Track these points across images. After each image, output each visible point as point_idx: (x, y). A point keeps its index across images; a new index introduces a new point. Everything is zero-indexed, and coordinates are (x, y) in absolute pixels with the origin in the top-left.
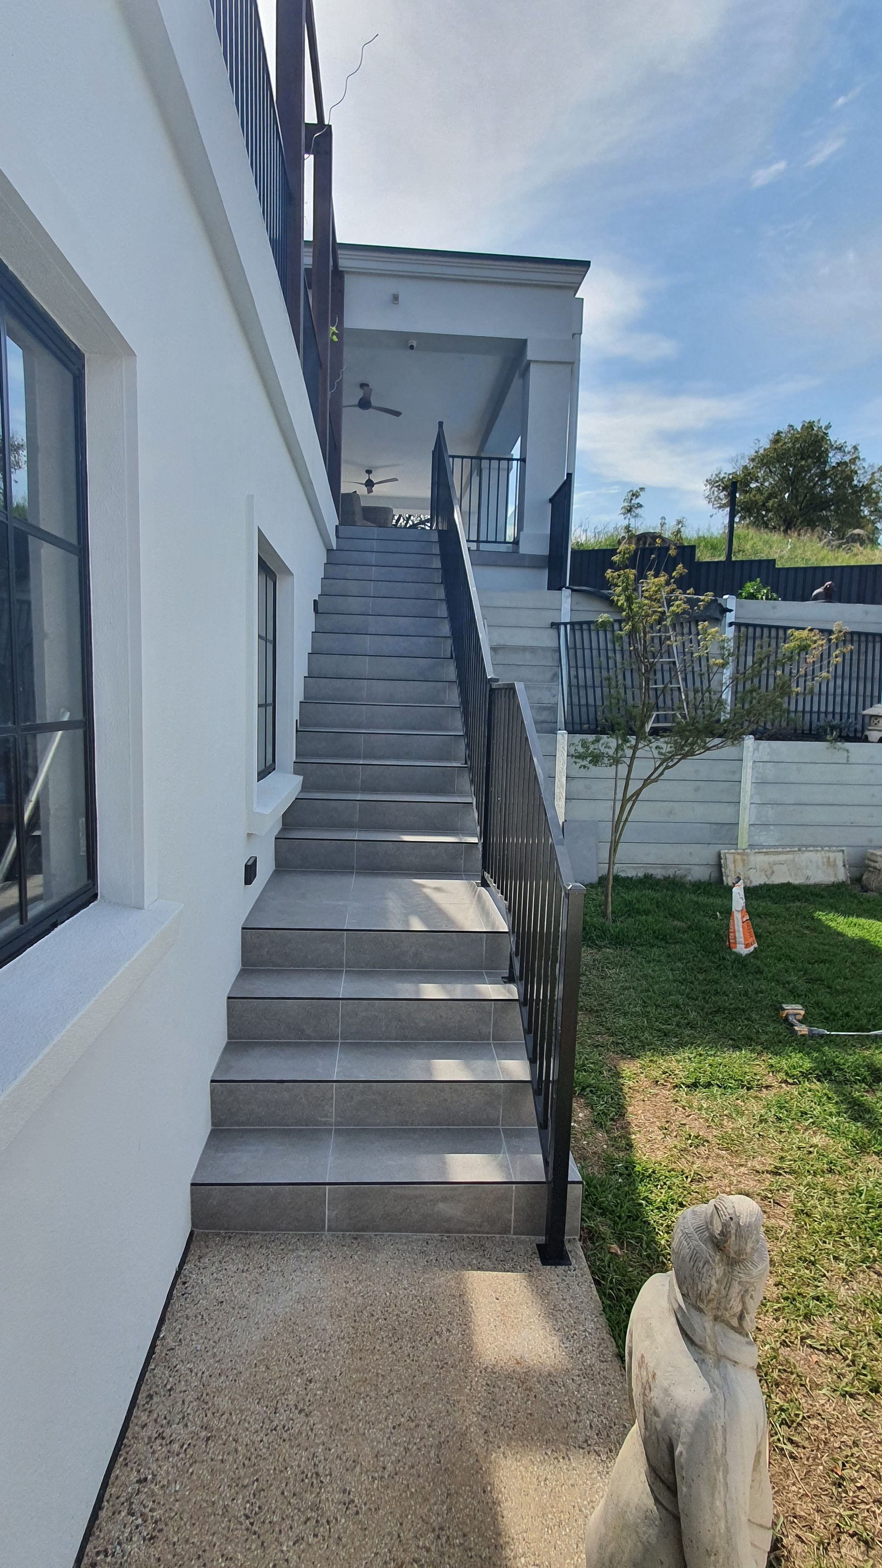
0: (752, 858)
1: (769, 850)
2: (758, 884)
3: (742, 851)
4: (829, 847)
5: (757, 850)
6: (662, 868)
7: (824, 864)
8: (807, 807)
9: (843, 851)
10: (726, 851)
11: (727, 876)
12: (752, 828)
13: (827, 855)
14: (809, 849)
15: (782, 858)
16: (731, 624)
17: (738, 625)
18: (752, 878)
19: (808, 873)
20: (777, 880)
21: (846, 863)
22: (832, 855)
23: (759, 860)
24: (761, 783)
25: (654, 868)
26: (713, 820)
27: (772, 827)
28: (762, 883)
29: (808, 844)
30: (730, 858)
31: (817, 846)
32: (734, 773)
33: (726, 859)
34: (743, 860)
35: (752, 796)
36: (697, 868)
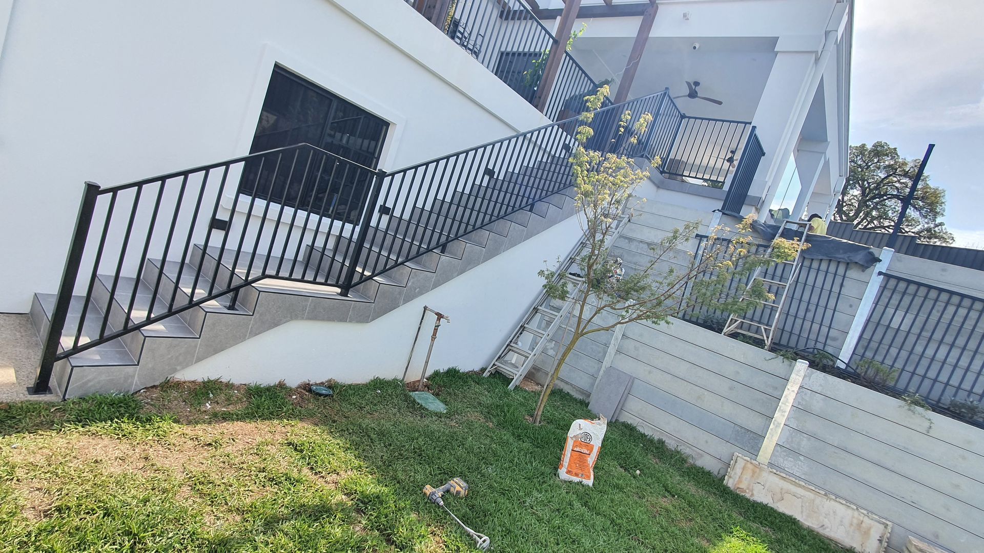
0: (764, 474)
1: (787, 477)
2: (759, 501)
3: (757, 463)
4: (869, 511)
5: (775, 471)
6: (675, 440)
7: (851, 525)
8: (853, 457)
9: (886, 526)
10: (740, 455)
11: (730, 477)
12: (779, 448)
13: (862, 519)
14: (838, 499)
15: (800, 491)
16: (880, 273)
17: (888, 277)
18: (755, 493)
19: (826, 522)
20: (783, 508)
21: (885, 539)
22: (866, 520)
23: (772, 481)
24: (800, 409)
25: (669, 437)
26: (739, 422)
27: (802, 458)
28: (765, 502)
29: (841, 495)
30: (741, 463)
31: (851, 502)
32: (776, 388)
33: (736, 462)
34: (754, 472)
35: (788, 419)
36: (709, 457)
